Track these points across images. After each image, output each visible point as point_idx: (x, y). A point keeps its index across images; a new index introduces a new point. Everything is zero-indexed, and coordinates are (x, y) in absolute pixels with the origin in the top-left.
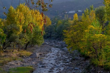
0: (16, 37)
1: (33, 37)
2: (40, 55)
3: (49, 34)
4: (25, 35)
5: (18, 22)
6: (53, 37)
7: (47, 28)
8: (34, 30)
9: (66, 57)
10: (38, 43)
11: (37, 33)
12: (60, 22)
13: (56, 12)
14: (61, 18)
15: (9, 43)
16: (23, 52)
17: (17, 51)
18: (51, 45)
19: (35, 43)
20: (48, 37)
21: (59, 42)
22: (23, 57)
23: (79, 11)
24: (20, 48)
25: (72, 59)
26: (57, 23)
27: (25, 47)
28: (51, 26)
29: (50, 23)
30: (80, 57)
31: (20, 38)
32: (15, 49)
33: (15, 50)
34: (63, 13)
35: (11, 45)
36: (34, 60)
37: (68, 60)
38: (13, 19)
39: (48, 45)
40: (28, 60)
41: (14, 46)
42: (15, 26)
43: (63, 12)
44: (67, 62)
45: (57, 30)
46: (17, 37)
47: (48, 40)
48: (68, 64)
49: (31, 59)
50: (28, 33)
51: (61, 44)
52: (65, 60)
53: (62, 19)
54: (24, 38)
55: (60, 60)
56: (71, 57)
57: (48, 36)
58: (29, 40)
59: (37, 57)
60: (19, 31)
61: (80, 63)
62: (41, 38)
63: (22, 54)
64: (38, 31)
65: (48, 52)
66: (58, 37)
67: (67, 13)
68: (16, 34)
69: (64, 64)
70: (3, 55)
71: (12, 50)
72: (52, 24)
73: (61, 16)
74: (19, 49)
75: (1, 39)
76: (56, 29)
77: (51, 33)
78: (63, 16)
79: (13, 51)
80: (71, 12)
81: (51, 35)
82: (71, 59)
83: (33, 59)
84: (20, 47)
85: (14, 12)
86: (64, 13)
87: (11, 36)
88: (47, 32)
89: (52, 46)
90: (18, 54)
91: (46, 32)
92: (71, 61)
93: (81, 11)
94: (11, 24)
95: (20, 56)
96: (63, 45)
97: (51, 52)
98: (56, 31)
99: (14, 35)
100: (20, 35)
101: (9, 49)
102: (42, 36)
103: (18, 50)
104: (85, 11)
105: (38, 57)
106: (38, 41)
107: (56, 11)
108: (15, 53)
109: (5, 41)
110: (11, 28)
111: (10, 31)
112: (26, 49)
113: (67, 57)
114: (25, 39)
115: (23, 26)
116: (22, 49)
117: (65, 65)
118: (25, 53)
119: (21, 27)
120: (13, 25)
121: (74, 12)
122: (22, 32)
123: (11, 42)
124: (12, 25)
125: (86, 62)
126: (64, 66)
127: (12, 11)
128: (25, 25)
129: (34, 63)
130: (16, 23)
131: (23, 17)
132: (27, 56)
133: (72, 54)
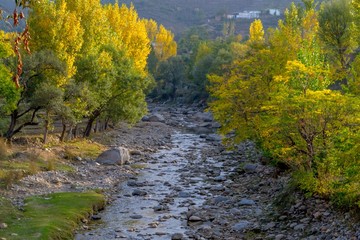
0: (54, 96)
1: (110, 94)
2: (132, 154)
3: (169, 86)
4: (86, 89)
5: (62, 45)
6: (181, 96)
7: (164, 68)
8: (115, 73)
9: (216, 165)
10: (127, 117)
11: (126, 83)
12: (205, 47)
13: (194, 13)
14: (210, 33)
15: (31, 113)
16: (76, 145)
17: (58, 140)
18: (172, 124)
19: (119, 115)
20: (165, 97)
21: (199, 115)
22: (75, 159)
23: (272, 12)
24: (68, 132)
25: (235, 170)
26: (195, 51)
27: (85, 126)
28: (174, 61)
29: (173, 51)
30: (264, 164)
31: (66, 99)
32: (50, 133)
33: (50, 138)
34: (218, 19)
35: (36, 120)
36: (112, 170)
37: (223, 174)
38: (44, 36)
39: (163, 122)
40: (92, 171)
41: (47, 122)
42: (50, 59)
43: (218, 14)
44: (220, 181)
45: (193, 72)
46: (57, 95)
47: (164, 106)
48: (219, 185)
49: (102, 167)
50: (93, 81)
51: (206, 121)
52: (211, 173)
53: (214, 38)
54: (79, 96)
55: (197, 172)
56: (233, 165)
57: (165, 92)
58: (97, 105)
59: (123, 162)
60: (64, 75)
61: (261, 185)
62: (136, 98)
63: (73, 152)
64: (130, 74)
65: (160, 145)
66: (197, 97)
67: (230, 16)
68: (55, 83)
69: (209, 185)
70: (9, 152)
71: (42, 136)
72: (179, 53)
73: (211, 29)
74: (66, 134)
75: (4, 99)
76: (191, 69)
77: (175, 82)
78: (219, 28)
79: (43, 141)
80: (244, 15)
81: (174, 89)
82: (232, 169)
83: (109, 167)
84: (67, 129)
85: (49, 11)
86: (222, 19)
87: (37, 92)
88: (162, 81)
89: (174, 125)
90: (59, 149)
91: (157, 79)
92: (231, 177)
93: (278, 13)
94: (38, 51)
95: (66, 158)
96: (213, 124)
97: (171, 147)
98: (191, 77)
99: (46, 87)
100: (68, 86)
101: (31, 134)
102: (142, 93)
103: (61, 139)
104: (287, 12)
105: (126, 163)
106: (128, 108)
107: (198, 9)
108: (49, 148)
109: (16, 107)
110: (37, 63)
111: (34, 73)
112: (87, 134)
113: (220, 165)
114: (85, 100)
115: (78, 58)
116: (74, 133)
117: (212, 191)
118: (83, 147)
119: (71, 61)
120: (46, 54)
121: (255, 13)
122: (75, 77)
123: (36, 110)
124: (42, 53)
125: (278, 181)
126: (207, 191)
127: (42, 9)
128: (85, 53)
129: (108, 180)
130: (54, 47)
131: (77, 29)
132: (88, 158)
133: (238, 155)
